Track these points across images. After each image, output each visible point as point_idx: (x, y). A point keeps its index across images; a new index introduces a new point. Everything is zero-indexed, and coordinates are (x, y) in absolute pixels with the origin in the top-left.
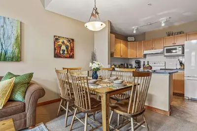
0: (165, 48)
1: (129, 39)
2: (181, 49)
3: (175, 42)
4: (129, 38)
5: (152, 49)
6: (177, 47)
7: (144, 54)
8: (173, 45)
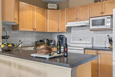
0: (91, 19)
1: (50, 6)
2: (109, 20)
3: (103, 11)
4: (49, 4)
5: (77, 19)
6: (105, 18)
7: (67, 27)
8: (101, 15)
